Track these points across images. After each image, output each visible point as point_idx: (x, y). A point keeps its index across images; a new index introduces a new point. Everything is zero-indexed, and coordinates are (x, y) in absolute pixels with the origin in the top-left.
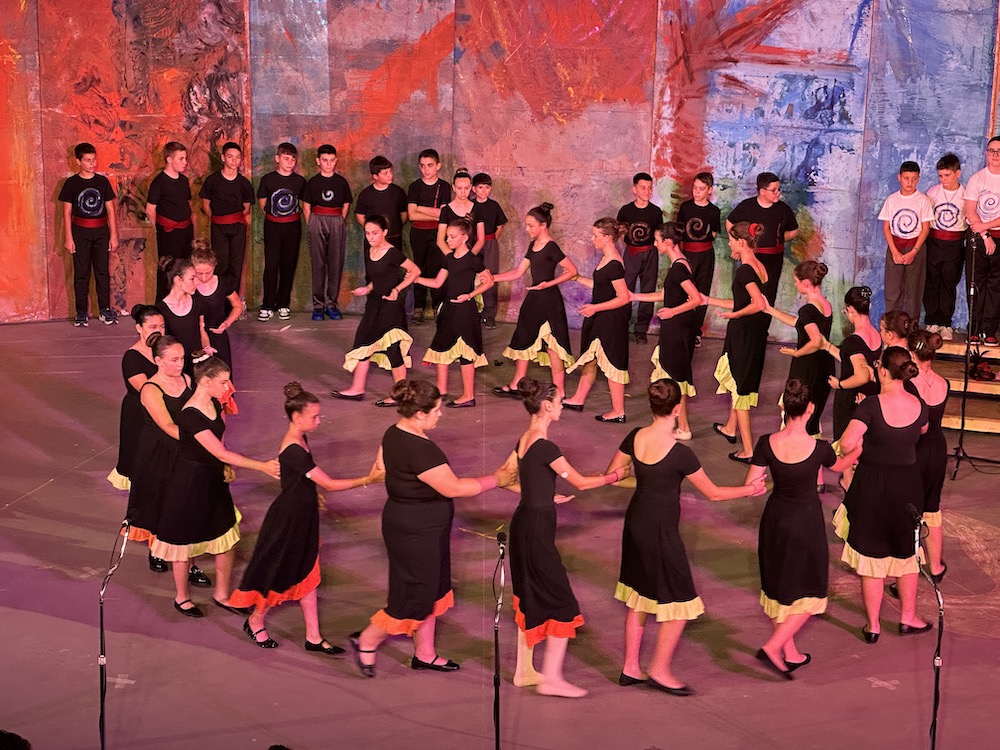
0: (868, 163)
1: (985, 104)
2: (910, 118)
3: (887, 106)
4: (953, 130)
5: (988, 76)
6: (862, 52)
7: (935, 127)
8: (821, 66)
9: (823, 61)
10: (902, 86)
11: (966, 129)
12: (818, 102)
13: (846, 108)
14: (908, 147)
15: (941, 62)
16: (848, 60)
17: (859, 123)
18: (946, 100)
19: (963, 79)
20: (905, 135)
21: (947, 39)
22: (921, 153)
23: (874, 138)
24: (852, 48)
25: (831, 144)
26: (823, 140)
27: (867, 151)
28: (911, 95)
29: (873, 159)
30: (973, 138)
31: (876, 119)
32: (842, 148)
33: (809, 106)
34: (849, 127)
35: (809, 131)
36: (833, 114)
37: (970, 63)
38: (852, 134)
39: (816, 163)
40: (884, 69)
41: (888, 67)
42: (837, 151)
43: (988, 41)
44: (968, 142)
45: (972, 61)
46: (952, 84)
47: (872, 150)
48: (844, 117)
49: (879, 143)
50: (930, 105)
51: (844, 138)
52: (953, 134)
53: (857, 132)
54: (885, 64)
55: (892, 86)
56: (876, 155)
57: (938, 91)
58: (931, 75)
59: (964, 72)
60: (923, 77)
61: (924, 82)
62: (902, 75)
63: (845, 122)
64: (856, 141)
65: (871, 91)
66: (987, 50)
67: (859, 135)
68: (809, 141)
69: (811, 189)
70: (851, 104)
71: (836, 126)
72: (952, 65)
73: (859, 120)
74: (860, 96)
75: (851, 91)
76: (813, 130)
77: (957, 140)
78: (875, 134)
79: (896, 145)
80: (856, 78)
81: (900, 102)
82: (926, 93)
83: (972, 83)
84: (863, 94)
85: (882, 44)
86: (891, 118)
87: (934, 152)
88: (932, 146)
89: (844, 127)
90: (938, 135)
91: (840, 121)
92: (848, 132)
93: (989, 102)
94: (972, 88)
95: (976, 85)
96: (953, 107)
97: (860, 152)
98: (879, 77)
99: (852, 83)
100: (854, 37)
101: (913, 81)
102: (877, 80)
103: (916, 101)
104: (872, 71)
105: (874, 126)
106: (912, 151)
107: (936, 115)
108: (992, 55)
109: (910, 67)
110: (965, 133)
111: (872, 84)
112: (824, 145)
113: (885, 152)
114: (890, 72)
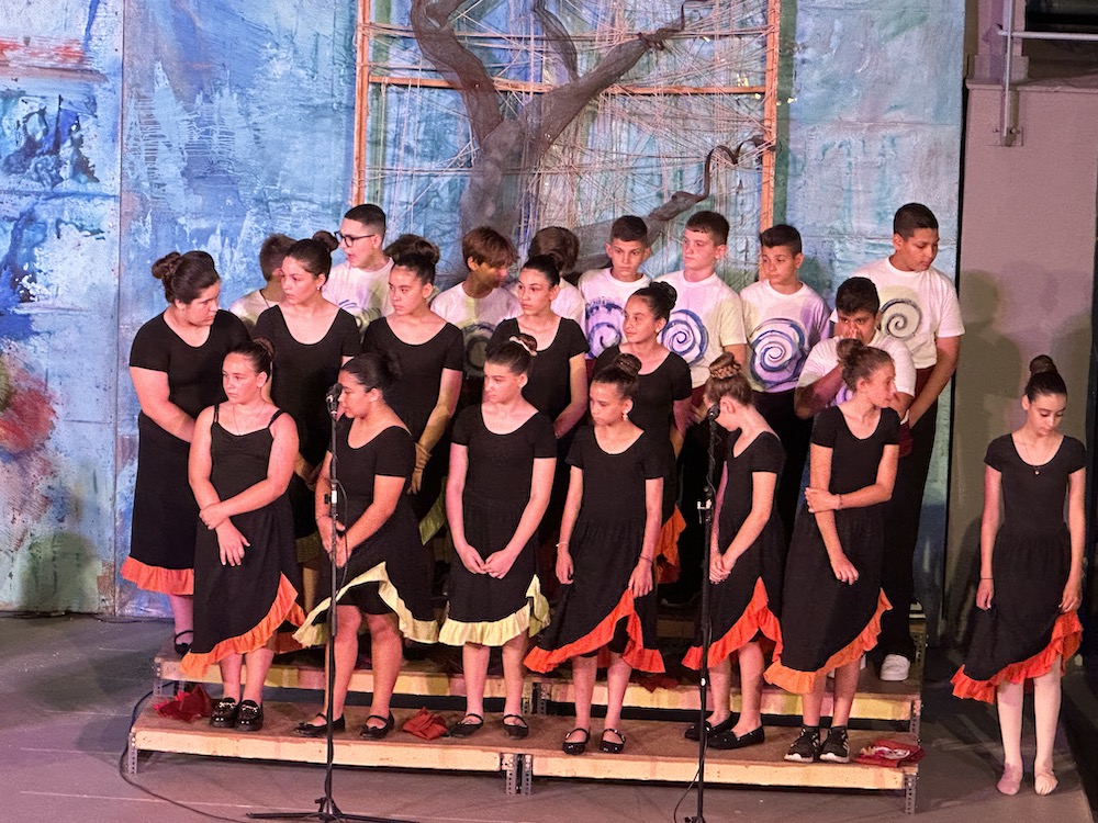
0: (132, 256)
1: (343, 141)
2: (204, 169)
3: (162, 147)
4: (286, 191)
5: (346, 88)
6: (109, 47)
7: (252, 185)
8: (31, 71)
9: (35, 61)
10: (187, 110)
11: (311, 189)
12: (30, 140)
13: (84, 151)
14: (204, 224)
15: (256, 61)
16: (82, 60)
17: (110, 180)
18: (271, 133)
19: (300, 95)
20: (199, 200)
21: (266, 19)
22: (230, 237)
23: (140, 209)
24: (89, 38)
25: (59, 221)
26: (45, 213)
27: (127, 232)
28: (204, 125)
29: (139, 249)
30: (323, 206)
31: (142, 170)
32: (81, 228)
33: (13, 148)
34: (91, 187)
35: (15, 198)
36: (59, 164)
37: (311, 64)
38: (97, 201)
39: (31, 259)
40: (152, 77)
41: (159, 73)
42: (70, 233)
43: (341, 24)
44: (314, 214)
45: (315, 61)
46: (279, 105)
47: (138, 231)
48: (82, 167)
49: (149, 218)
50: (242, 143)
51: (85, 209)
52: (286, 199)
53: (107, 197)
54: (152, 69)
55: (167, 109)
56: (145, 239)
57: (254, 118)
58: (240, 88)
59: (300, 81)
60: (226, 91)
61: (227, 101)
62: (186, 88)
63: (83, 178)
64: (106, 214)
65: (130, 120)
66: (340, 40)
67: (111, 202)
68: (17, 215)
69: (24, 309)
70: (95, 144)
71: (68, 185)
72: (278, 69)
73: (108, 174)
74: (108, 129)
75: (92, 119)
76: (22, 194)
77: (294, 210)
78: (141, 202)
79: (182, 221)
80: (99, 93)
81: (186, 138)
82: (234, 121)
83: (317, 101)
84: (116, 124)
85: (145, 29)
86: (170, 169)
87: (253, 232)
88: (248, 222)
89: (81, 189)
90: (259, 201)
91: (74, 176)
92: (90, 197)
93: (349, 137)
94: (317, 112)
95: (324, 106)
96: (283, 147)
97: (115, 233)
98: (142, 91)
99: (92, 104)
100: (92, 17)
101: (208, 100)
102: (139, 97)
103: (215, 137)
104: (130, 81)
105: (138, 185)
106: (213, 231)
107: (253, 163)
108: (350, 49)
109: (198, 73)
110: (309, 196)
111: (131, 104)
112: (45, 223)
113: (162, 233)
114: (163, 83)
